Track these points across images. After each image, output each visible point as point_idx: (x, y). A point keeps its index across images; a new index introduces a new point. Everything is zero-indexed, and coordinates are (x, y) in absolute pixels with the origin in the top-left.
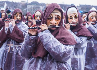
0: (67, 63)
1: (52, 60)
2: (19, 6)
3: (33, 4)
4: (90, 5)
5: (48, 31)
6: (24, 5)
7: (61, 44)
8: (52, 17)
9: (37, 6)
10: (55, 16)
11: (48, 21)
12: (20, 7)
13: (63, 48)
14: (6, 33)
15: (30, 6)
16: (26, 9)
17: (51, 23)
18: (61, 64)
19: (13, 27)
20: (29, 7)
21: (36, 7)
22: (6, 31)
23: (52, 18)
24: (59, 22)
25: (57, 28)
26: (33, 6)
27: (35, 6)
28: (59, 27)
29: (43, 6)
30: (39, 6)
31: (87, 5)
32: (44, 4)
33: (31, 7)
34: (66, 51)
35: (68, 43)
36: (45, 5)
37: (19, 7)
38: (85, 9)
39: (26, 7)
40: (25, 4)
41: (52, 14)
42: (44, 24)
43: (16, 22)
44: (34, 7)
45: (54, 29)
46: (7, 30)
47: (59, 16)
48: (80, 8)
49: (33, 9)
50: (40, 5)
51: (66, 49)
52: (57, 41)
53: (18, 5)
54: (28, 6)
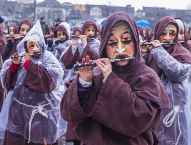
0: (184, 84)
1: (167, 80)
2: (18, 9)
3: (47, 5)
4: (164, 8)
5: (162, 47)
6: (28, 7)
7: (177, 62)
8: (165, 32)
9: (56, 9)
10: (170, 31)
11: (161, 37)
12: (21, 11)
13: (180, 66)
14: (74, 54)
15: (41, 9)
16: (33, 14)
17: (165, 39)
18: (177, 84)
19: (84, 47)
20: (39, 11)
21: (54, 12)
22: (73, 52)
23: (166, 34)
24: (174, 37)
25: (172, 45)
26: (47, 10)
27: (52, 10)
28: (173, 44)
29: (69, 9)
30: (60, 9)
31: (157, 8)
32: (70, 5)
33: (44, 11)
34: (183, 69)
35: (185, 61)
36: (73, 7)
37: (18, 11)
38: (154, 17)
39: (34, 10)
40: (31, 5)
41: (166, 28)
42: (156, 40)
43: (87, 39)
44: (49, 11)
45: (168, 46)
46: (75, 50)
47: (174, 31)
48: (144, 14)
49: (46, 15)
50: (63, 7)
51: (184, 67)
52: (173, 58)
53: (17, 6)
54: (37, 9)
